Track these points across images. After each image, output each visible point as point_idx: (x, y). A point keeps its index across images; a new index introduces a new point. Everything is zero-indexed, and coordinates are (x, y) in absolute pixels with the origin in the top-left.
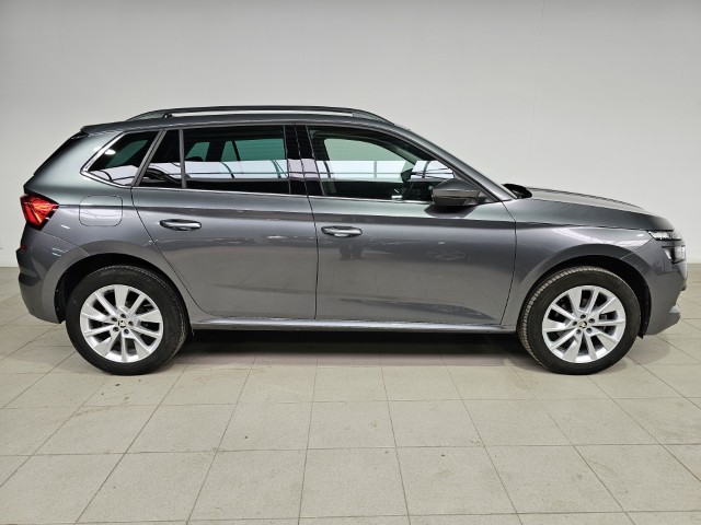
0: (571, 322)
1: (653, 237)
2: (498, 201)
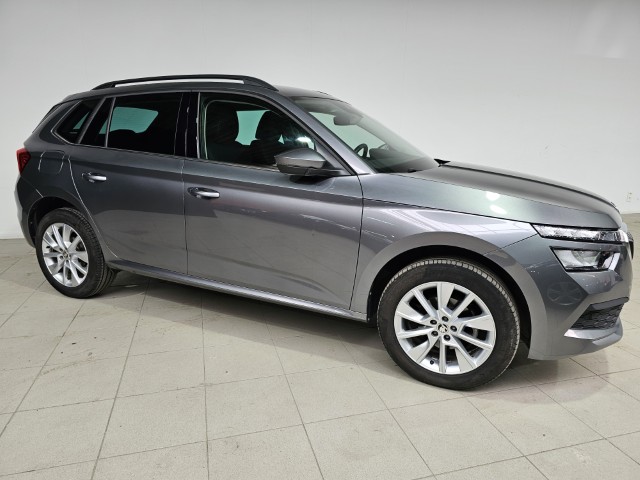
0: (429, 319)
1: (539, 233)
2: (355, 173)
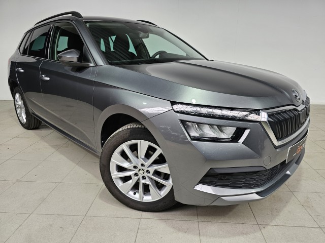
0: (133, 165)
1: (173, 109)
2: (96, 65)
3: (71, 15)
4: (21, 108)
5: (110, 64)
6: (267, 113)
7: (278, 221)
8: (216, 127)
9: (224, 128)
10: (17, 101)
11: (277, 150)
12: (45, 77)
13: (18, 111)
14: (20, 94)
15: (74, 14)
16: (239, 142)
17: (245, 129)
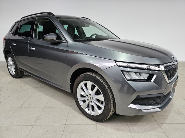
0: (86, 94)
1: (117, 65)
2: (67, 42)
3: (47, 14)
4: (12, 66)
5: (75, 41)
6: (164, 66)
7: (167, 121)
8: (138, 74)
9: (142, 74)
10: (9, 62)
11: (169, 85)
12: (32, 48)
13: (9, 68)
14: (12, 57)
15: (49, 13)
16: (151, 81)
17: (154, 74)
